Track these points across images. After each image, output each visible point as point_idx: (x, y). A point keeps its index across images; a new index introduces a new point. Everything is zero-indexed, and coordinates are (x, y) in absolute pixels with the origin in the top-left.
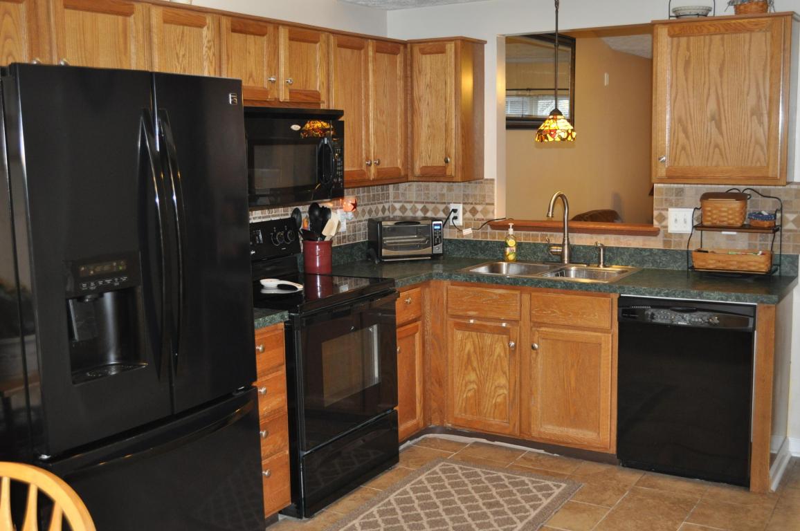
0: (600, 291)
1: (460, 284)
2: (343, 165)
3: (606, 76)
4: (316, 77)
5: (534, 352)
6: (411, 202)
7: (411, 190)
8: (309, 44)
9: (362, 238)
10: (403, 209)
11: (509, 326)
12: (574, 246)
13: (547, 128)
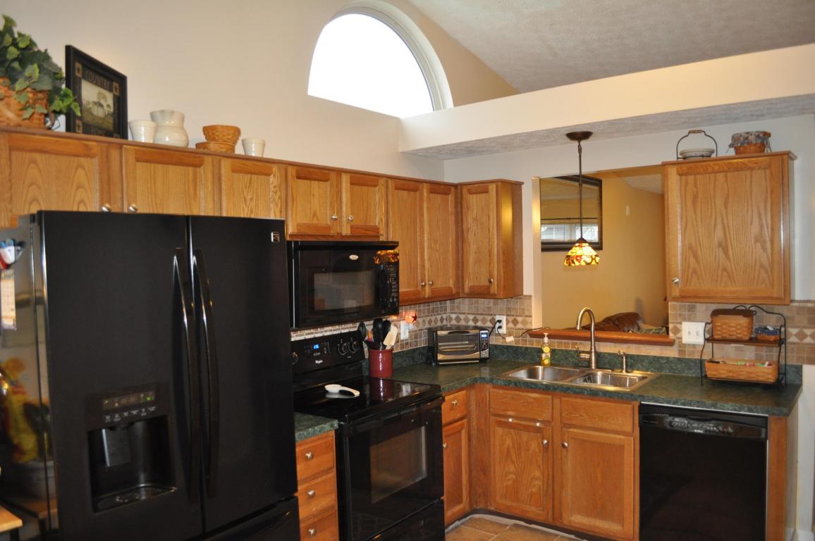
0: (622, 399)
1: (501, 387)
2: (398, 288)
3: (628, 208)
4: (376, 215)
5: (564, 450)
6: (464, 313)
7: (465, 305)
8: (370, 188)
9: (423, 343)
10: (458, 319)
11: (542, 426)
12: (601, 353)
13: (574, 254)
